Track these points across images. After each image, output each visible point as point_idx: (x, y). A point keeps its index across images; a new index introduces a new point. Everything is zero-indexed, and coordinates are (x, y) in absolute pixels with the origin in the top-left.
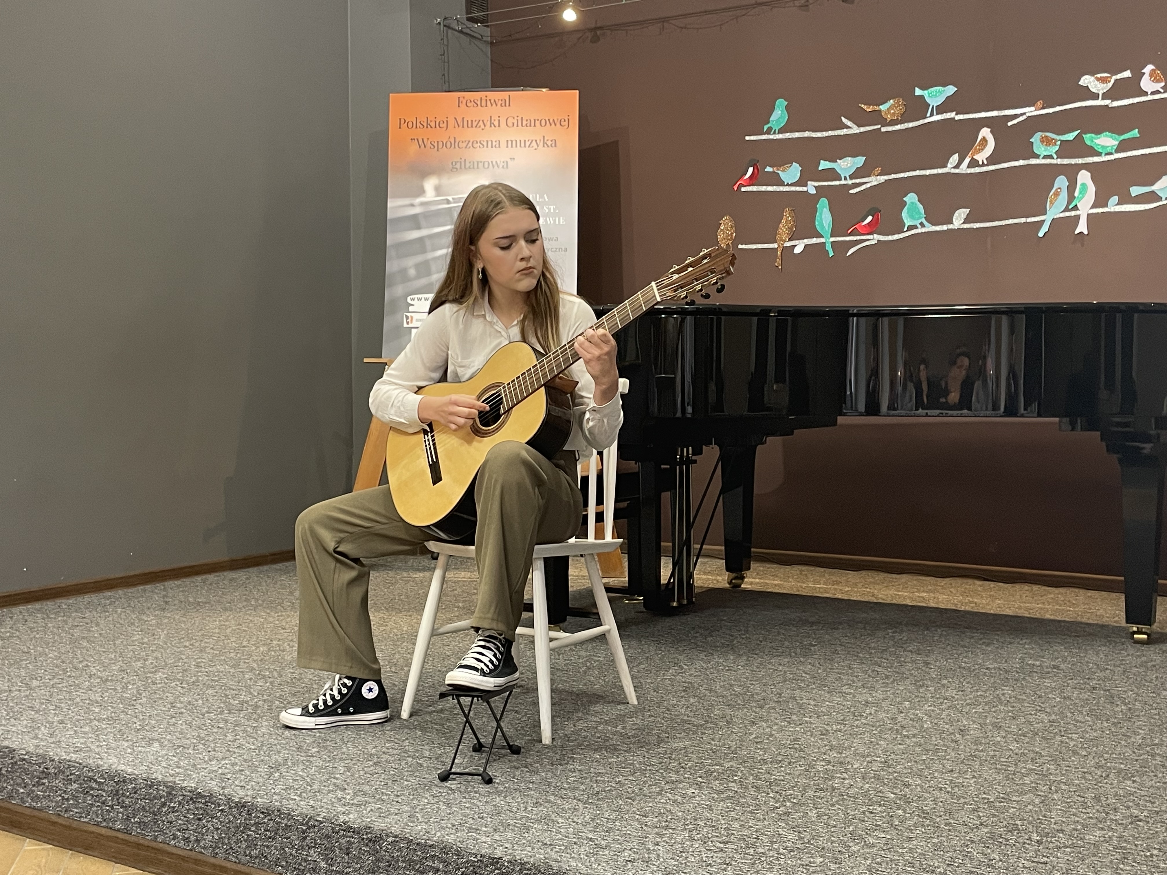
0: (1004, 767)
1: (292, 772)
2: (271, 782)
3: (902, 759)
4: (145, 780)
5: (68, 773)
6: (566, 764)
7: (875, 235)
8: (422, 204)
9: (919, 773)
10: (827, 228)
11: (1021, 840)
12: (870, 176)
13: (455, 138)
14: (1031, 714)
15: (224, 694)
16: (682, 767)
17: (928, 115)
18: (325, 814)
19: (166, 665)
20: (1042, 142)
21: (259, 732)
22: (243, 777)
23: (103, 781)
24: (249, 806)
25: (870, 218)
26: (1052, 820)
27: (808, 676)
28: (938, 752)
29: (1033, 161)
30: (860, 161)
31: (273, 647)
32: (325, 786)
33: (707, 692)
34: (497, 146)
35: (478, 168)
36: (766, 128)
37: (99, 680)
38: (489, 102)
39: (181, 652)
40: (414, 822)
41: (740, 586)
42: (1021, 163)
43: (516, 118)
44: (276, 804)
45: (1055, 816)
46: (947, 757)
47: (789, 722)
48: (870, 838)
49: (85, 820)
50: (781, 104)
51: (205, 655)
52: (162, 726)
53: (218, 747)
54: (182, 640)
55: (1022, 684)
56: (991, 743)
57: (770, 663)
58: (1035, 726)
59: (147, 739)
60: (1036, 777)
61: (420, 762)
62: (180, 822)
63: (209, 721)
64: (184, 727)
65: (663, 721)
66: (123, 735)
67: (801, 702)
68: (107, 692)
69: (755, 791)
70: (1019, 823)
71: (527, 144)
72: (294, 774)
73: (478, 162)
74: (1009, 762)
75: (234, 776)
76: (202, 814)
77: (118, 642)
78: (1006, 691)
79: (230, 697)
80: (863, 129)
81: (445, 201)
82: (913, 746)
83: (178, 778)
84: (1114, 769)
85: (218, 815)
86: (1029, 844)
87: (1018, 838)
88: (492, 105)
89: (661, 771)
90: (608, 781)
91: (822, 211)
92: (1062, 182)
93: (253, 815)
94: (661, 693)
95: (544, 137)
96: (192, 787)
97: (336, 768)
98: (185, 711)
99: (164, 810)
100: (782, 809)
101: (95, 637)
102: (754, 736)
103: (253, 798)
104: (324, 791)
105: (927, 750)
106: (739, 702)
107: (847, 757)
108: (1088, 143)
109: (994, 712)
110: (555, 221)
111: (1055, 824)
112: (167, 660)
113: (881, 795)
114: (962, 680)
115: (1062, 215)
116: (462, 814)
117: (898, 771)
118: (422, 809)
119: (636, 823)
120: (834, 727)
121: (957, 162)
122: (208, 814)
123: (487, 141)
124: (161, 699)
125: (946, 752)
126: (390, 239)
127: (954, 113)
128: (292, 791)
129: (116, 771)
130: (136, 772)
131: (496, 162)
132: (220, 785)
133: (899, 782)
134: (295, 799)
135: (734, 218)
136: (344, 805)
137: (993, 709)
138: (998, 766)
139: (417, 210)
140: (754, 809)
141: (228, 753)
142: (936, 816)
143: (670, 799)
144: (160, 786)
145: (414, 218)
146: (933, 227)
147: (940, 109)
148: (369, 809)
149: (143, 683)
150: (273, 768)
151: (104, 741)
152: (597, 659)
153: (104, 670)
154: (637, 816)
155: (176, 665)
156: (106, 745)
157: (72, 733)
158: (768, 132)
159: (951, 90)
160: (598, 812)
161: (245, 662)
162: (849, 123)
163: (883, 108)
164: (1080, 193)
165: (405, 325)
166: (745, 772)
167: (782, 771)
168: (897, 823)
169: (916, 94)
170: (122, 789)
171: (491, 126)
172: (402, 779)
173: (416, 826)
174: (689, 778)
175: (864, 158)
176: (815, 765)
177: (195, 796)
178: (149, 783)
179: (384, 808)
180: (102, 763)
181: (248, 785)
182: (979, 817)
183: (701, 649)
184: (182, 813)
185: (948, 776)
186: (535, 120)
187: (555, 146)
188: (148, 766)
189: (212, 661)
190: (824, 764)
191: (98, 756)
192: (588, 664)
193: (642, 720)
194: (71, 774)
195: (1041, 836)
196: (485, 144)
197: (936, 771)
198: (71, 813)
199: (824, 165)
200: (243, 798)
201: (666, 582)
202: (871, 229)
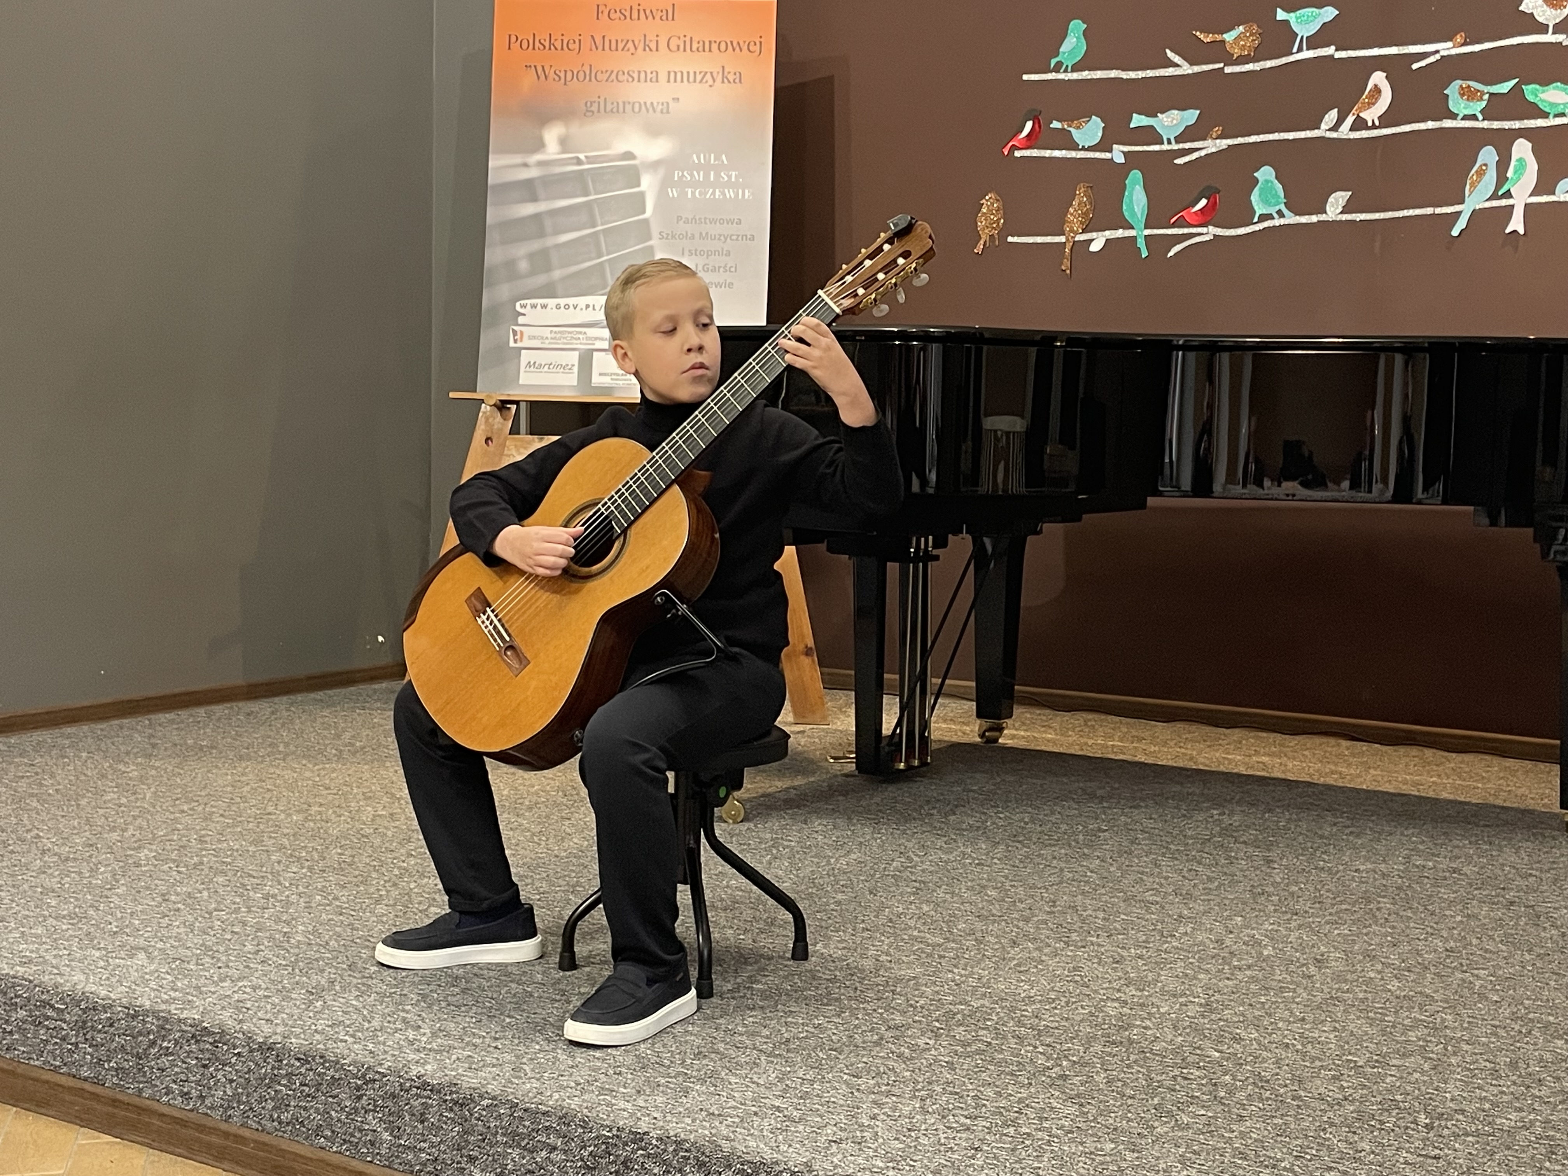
0: (1379, 1016)
1: (341, 1000)
2: (311, 1014)
3: (1231, 1001)
4: (126, 1008)
5: (13, 995)
6: (741, 997)
7: (1211, 228)
8: (541, 164)
9: (1256, 1022)
10: (1139, 216)
11: (1401, 1123)
12: (1205, 139)
13: (591, 66)
14: (1418, 939)
15: (241, 884)
16: (911, 1006)
17: (1295, 50)
18: (390, 1064)
19: (154, 838)
20: (1462, 95)
21: (292, 941)
22: (269, 1007)
23: (63, 1007)
24: (278, 1049)
25: (1203, 202)
26: (1447, 1095)
27: (1094, 875)
28: (1282, 993)
29: (1448, 123)
30: (1191, 116)
31: (311, 815)
32: (389, 1022)
33: (947, 896)
34: (654, 79)
35: (624, 112)
36: (1053, 62)
37: (56, 859)
38: (642, 12)
39: (175, 819)
40: (521, 1078)
41: (996, 741)
42: (1430, 125)
43: (682, 38)
44: (319, 1046)
45: (1452, 1089)
46: (1297, 1000)
47: (1066, 943)
48: (1183, 1115)
49: (36, 1063)
50: (1077, 27)
51: (212, 826)
52: (149, 929)
53: (232, 961)
54: (177, 802)
55: (1406, 894)
56: (1361, 980)
57: (1039, 855)
58: (1426, 956)
59: (128, 947)
60: (1426, 1031)
61: (529, 989)
62: (176, 1069)
63: (219, 923)
64: (182, 930)
65: (883, 938)
66: (92, 940)
67: (1085, 914)
68: (67, 876)
69: (1016, 1043)
70: (1399, 1097)
71: (699, 78)
72: (343, 1004)
73: (624, 103)
74: (1386, 1009)
75: (257, 1004)
76: (209, 1059)
77: (83, 802)
78: (1382, 905)
79: (249, 887)
80: (1197, 69)
81: (575, 161)
82: (1246, 982)
83: (173, 1006)
84: (1538, 1022)
85: (233, 1060)
86: (1413, 1130)
87: (1398, 1120)
88: (647, 18)
89: (880, 1011)
90: (803, 1024)
91: (1133, 189)
92: (1488, 155)
93: (285, 1062)
94: (881, 896)
95: (723, 67)
96: (194, 1019)
97: (405, 995)
98: (183, 907)
99: (153, 1051)
100: (1056, 1070)
101: (49, 795)
102: (1015, 962)
103: (285, 1037)
104: (389, 1030)
105: (1266, 989)
106: (994, 911)
107: (1150, 996)
108: (1530, 98)
109: (1366, 935)
110: (737, 195)
111: (1452, 1100)
112: (155, 832)
113: (1199, 1052)
114: (1318, 887)
115: (1488, 205)
116: (590, 1067)
117: (1225, 1017)
118: (531, 1059)
119: (844, 1087)
120: (1133, 951)
121: (1335, 121)
122: (217, 1059)
123: (639, 72)
124: (148, 888)
125: (1294, 991)
126: (492, 215)
127: (1333, 48)
128: (341, 1028)
129: (83, 993)
130: (112, 995)
131: (652, 104)
132: (236, 1017)
133: (1227, 1035)
134: (346, 1041)
135: (1002, 197)
136: (418, 1050)
137: (1365, 931)
138: (1371, 1015)
139: (533, 173)
140: (1015, 1068)
141: (247, 970)
142: (1279, 1085)
143: (893, 1053)
144: (148, 1016)
145: (529, 183)
146: (1298, 217)
147: (1313, 42)
148: (454, 1057)
149: (121, 864)
150: (313, 994)
151: (65, 948)
152: (785, 843)
153: (63, 844)
154: (845, 1077)
155: (168, 838)
156: (69, 955)
157: (18, 935)
158: (1057, 69)
159: (1329, 13)
160: (788, 1069)
161: (270, 837)
162: (1177, 59)
163: (1229, 37)
164: (1515, 173)
165: (512, 344)
166: (1002, 1015)
167: (1056, 1014)
168: (1223, 1094)
169: (1278, 18)
170: (91, 1020)
171: (645, 50)
172: (501, 1014)
173: (524, 1083)
174: (920, 1021)
175: (1198, 112)
176: (1104, 1006)
177: (199, 1033)
178: (132, 1012)
179: (476, 1056)
180: (62, 981)
181: (276, 1018)
182: (1342, 1088)
183: (939, 832)
184: (179, 1057)
185: (1299, 1028)
186: (710, 42)
187: (740, 81)
188: (130, 987)
189: (221, 834)
190: (1116, 1005)
191: (56, 971)
192: (774, 851)
193: (853, 935)
194: (17, 996)
195: (1431, 1118)
196: (635, 76)
197: (1281, 1019)
198: (16, 1052)
199: (1138, 121)
200: (270, 1037)
201: (890, 733)
202: (1206, 218)
